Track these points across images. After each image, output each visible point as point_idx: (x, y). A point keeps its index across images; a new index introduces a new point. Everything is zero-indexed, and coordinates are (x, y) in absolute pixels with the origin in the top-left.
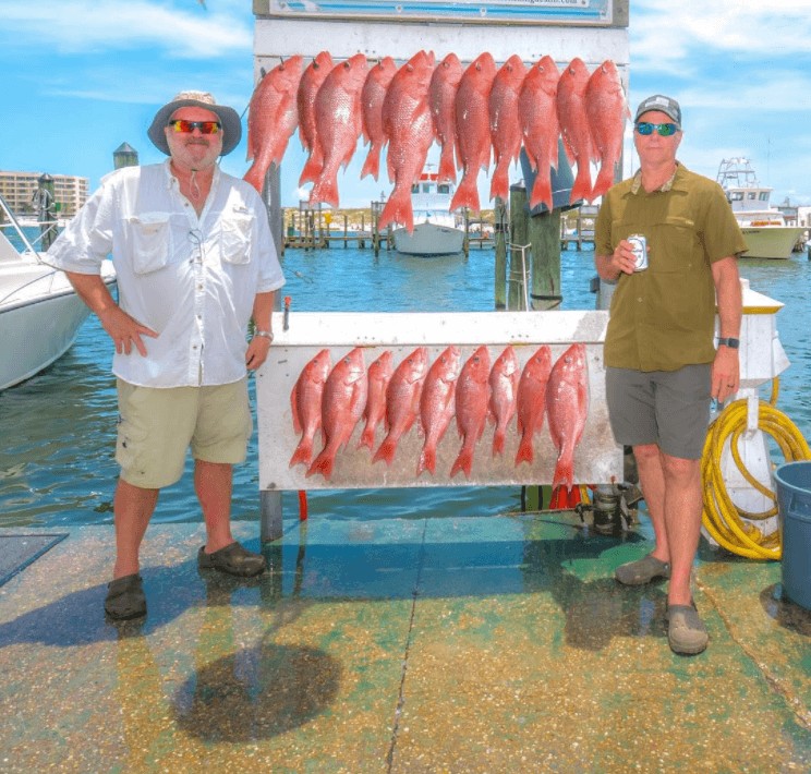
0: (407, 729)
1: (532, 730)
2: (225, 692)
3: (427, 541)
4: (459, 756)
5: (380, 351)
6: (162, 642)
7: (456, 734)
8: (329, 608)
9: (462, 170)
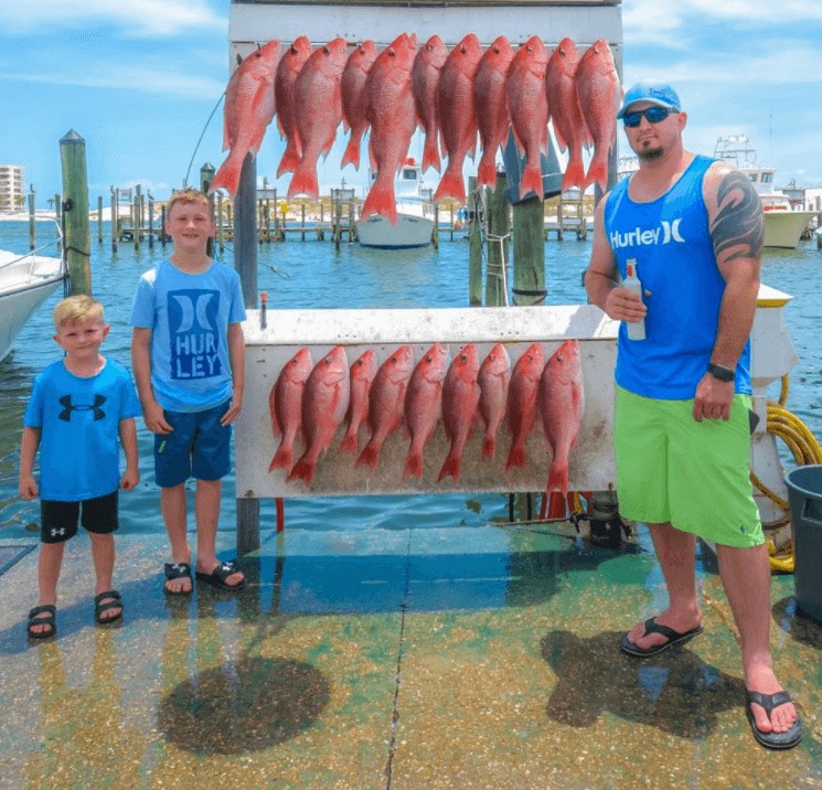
0: (404, 742)
1: (534, 744)
2: (213, 704)
3: (412, 552)
4: (460, 770)
5: (362, 350)
6: (143, 654)
7: (455, 747)
8: (314, 622)
9: (447, 158)
